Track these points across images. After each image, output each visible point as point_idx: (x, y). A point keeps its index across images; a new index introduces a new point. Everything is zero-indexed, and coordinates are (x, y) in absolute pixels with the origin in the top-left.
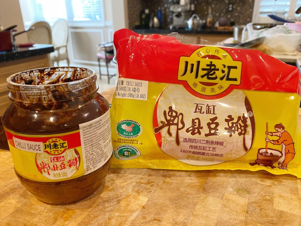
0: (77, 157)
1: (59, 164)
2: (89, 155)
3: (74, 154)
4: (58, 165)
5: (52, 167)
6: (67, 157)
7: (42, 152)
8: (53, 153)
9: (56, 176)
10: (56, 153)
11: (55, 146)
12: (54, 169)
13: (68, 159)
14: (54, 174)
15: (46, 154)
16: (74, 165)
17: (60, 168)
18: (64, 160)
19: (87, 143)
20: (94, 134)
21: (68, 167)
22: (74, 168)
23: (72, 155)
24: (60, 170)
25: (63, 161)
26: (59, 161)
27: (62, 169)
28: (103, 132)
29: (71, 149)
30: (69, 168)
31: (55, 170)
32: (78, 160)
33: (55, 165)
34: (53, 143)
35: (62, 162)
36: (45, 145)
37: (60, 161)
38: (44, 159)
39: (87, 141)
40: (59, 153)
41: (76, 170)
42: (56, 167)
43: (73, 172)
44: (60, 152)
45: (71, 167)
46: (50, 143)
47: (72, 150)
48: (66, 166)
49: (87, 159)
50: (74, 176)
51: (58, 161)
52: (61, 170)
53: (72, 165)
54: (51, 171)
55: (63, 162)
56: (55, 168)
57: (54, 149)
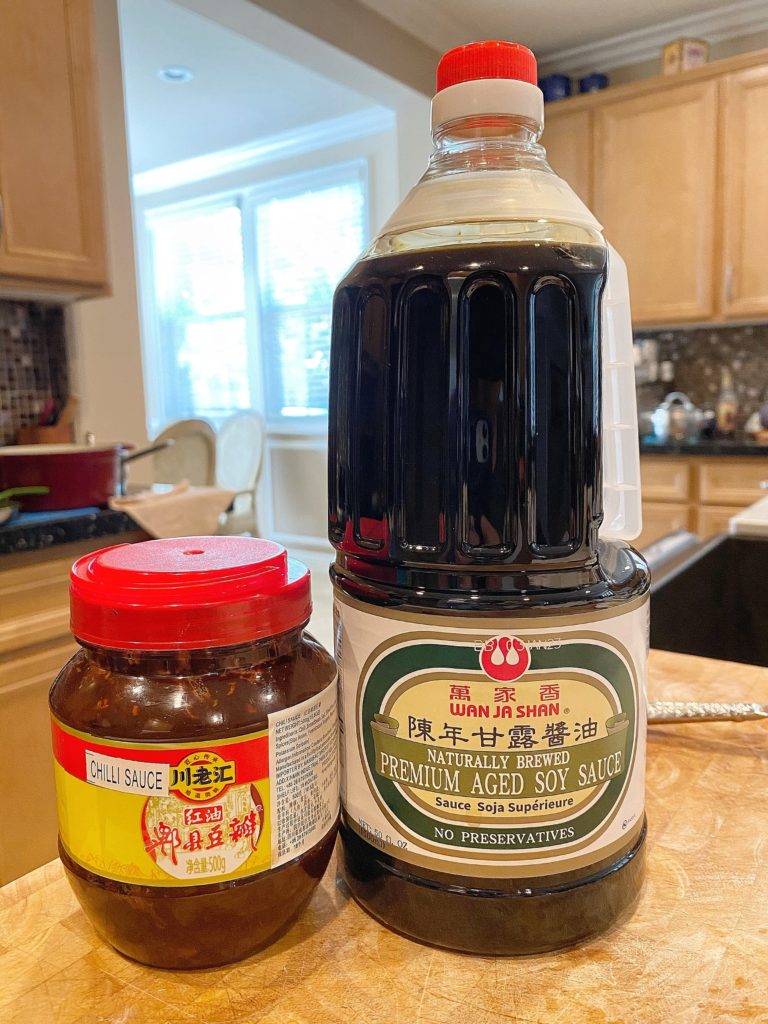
0: (256, 812)
1: (205, 829)
2: (287, 805)
3: (247, 802)
4: (202, 834)
5: (185, 839)
6: (229, 809)
7: (164, 793)
8: (192, 796)
9: (195, 867)
10: (203, 796)
11: (203, 775)
12: (192, 845)
13: (233, 816)
14: (189, 862)
15: (174, 799)
16: (247, 836)
17: (207, 842)
18: (221, 819)
19: (283, 770)
20: (303, 744)
21: (227, 840)
22: (246, 844)
23: (245, 804)
24: (208, 848)
25: (217, 821)
26: (207, 820)
27: (212, 846)
28: (324, 741)
29: (243, 786)
30: (233, 843)
31: (192, 849)
32: (257, 819)
33: (195, 834)
34: (198, 767)
35: (214, 825)
36: (176, 772)
37: (210, 821)
38: (167, 815)
39: (284, 763)
40: (209, 797)
41: (251, 850)
42: (196, 838)
43: (242, 856)
44: (213, 794)
45: (237, 841)
46: (188, 766)
47: (246, 788)
48: (224, 838)
49: (282, 818)
50: (243, 868)
51: (204, 821)
52: (211, 850)
53: (240, 836)
54: (183, 850)
55: (218, 823)
56: (194, 844)
57: (199, 786)
